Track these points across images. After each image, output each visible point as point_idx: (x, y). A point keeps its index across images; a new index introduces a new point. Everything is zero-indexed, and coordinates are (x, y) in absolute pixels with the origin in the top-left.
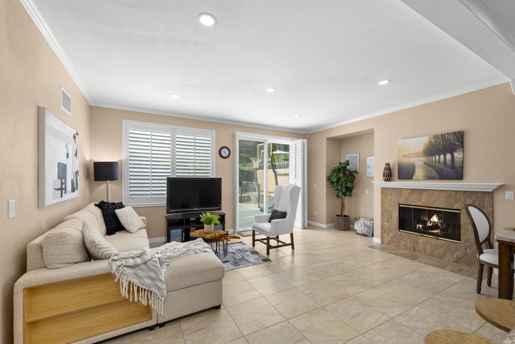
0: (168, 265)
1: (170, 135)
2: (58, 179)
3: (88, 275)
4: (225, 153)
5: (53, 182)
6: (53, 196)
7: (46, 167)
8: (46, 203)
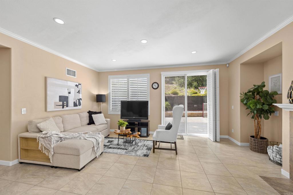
0: (62, 141)
1: (127, 80)
2: (60, 101)
3: (32, 137)
4: (155, 86)
5: (55, 103)
6: (55, 108)
7: (48, 97)
8: (48, 110)
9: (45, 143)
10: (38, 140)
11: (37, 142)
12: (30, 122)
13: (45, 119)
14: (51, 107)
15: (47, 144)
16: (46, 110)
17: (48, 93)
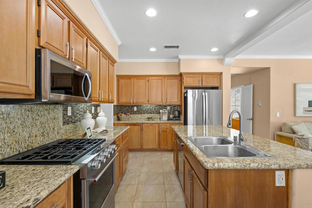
2: (309, 106)
3: (288, 136)
5: (304, 108)
6: (304, 113)
7: (297, 103)
8: (297, 115)
9: (301, 143)
10: (294, 139)
11: (293, 141)
12: (284, 124)
13: (297, 123)
14: (300, 112)
15: (304, 145)
16: (295, 115)
17: (297, 98)
